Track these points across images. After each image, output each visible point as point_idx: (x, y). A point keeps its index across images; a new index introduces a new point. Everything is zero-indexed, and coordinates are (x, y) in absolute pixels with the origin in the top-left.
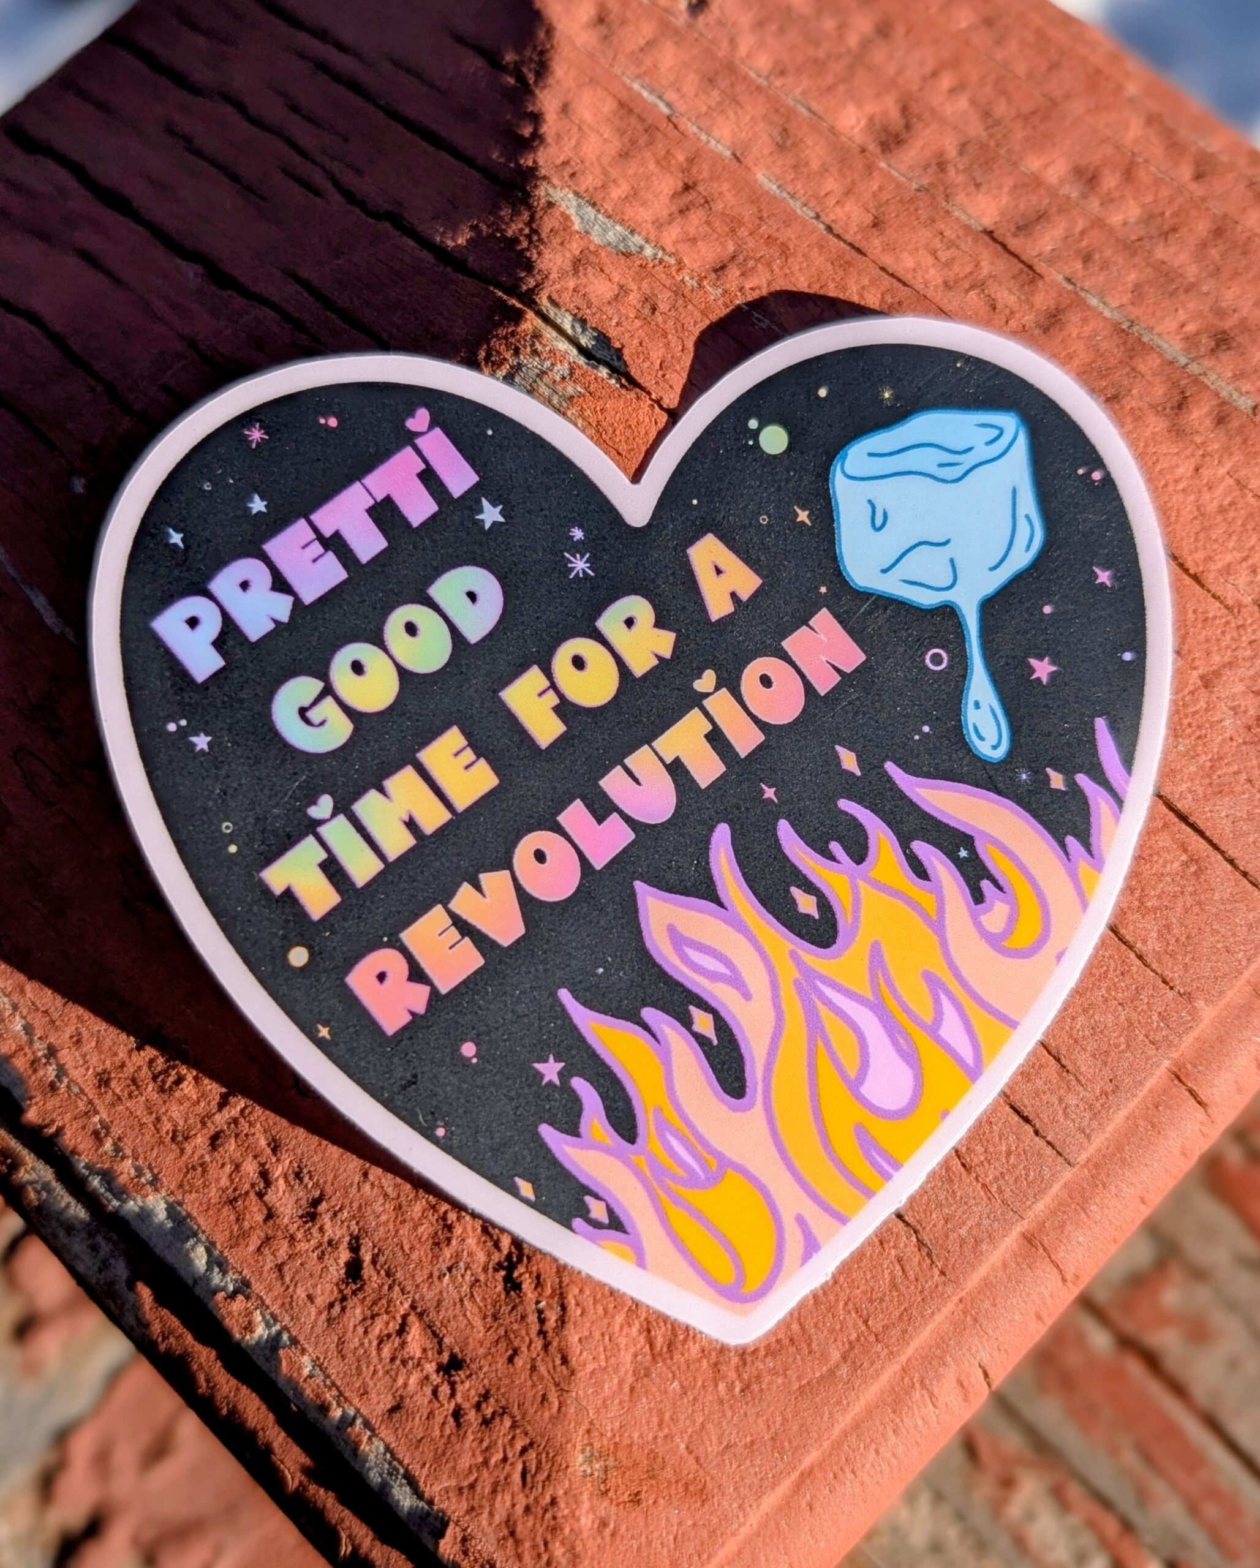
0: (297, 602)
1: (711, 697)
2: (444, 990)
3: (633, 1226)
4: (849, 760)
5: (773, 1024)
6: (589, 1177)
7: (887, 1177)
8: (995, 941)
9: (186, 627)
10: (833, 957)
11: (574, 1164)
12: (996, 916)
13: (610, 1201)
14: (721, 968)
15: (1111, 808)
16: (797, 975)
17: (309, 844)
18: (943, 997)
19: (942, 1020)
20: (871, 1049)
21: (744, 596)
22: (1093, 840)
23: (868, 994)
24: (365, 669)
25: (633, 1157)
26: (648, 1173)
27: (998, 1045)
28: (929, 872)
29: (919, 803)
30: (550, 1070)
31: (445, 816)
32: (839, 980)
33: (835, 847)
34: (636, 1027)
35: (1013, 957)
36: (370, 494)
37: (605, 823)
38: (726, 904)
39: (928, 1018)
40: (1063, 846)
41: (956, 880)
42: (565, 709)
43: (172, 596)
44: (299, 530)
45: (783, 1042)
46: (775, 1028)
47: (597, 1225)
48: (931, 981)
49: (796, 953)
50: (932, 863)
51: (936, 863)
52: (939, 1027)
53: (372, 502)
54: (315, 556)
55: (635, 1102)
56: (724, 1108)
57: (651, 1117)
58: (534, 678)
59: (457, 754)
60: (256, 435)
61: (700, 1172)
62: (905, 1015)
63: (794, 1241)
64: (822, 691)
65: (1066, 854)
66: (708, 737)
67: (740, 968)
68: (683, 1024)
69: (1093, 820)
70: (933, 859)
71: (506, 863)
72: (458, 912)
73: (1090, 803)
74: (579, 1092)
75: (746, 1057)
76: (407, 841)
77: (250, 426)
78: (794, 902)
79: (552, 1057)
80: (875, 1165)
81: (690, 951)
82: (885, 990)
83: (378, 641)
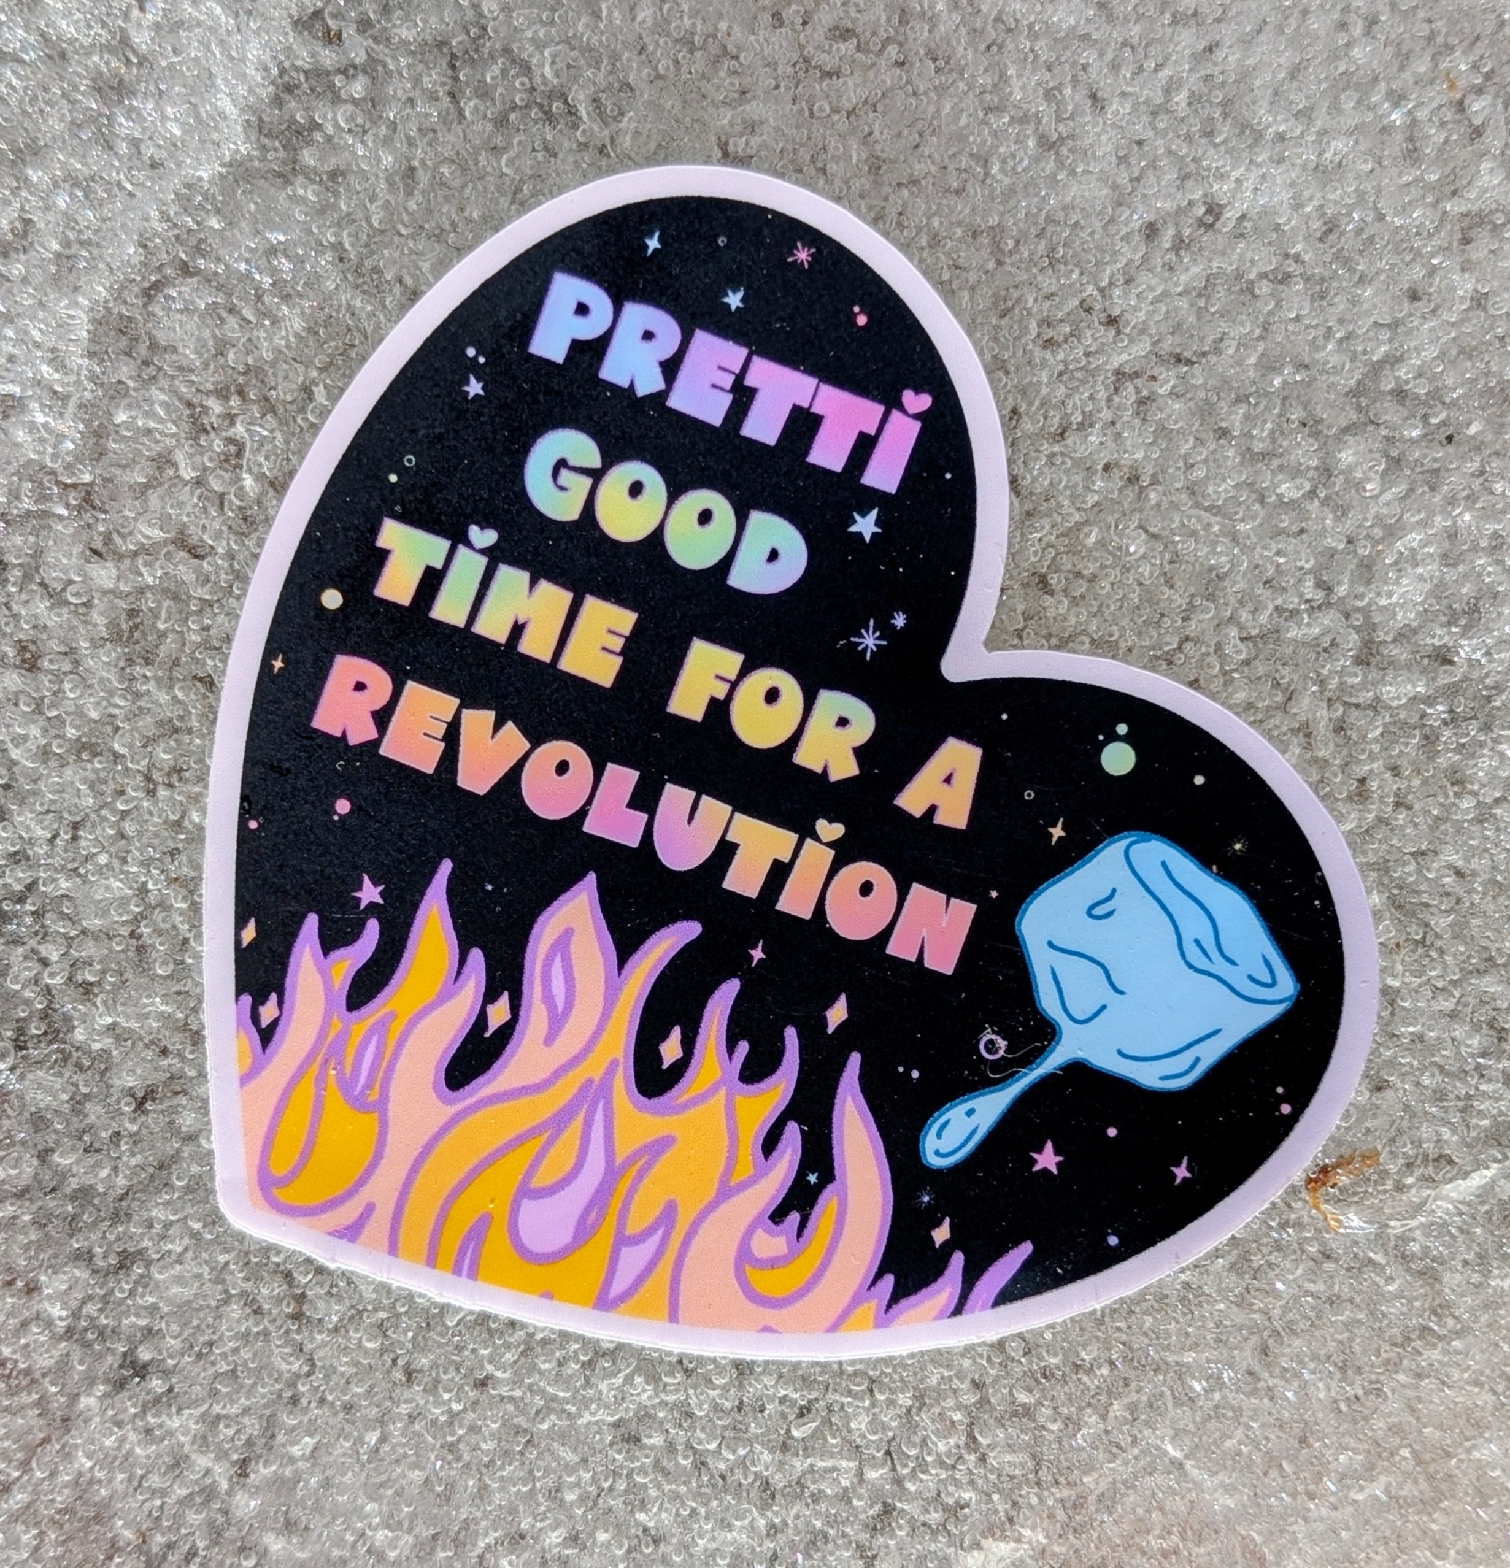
0: (662, 395)
1: (817, 844)
2: (382, 751)
3: (275, 1053)
4: (837, 1014)
5: (537, 1080)
6: (294, 987)
7: (457, 1270)
8: (744, 1256)
9: (574, 306)
10: (635, 1104)
11: (298, 965)
12: (771, 1243)
13: (283, 1018)
14: (560, 1002)
15: (947, 1305)
16: (597, 1079)
17: (445, 544)
18: (660, 1233)
19: (637, 1245)
20: (568, 1190)
21: (939, 819)
22: (904, 1302)
23: (619, 1160)
24: (640, 497)
25: (335, 1018)
26: (329, 1039)
27: (642, 1312)
28: (774, 1154)
29: (836, 1108)
30: (370, 893)
31: (546, 657)
32: (616, 1122)
33: (743, 1047)
34: (458, 951)
35: (739, 1282)
36: (813, 399)
37: (632, 811)
38: (624, 972)
39: (631, 1231)
40: (879, 1276)
41: (782, 1185)
42: (719, 709)
43: (594, 274)
44: (734, 354)
45: (525, 1099)
46: (534, 1085)
47: (255, 1018)
48: (669, 1212)
49: (617, 1067)
50: (784, 1152)
51: (787, 1157)
52: (627, 1245)
53: (806, 405)
54: (718, 383)
55: (387, 991)
56: (431, 1078)
57: (382, 1013)
58: (731, 661)
59: (611, 632)
60: (803, 255)
61: (359, 1088)
62: (620, 1205)
63: (348, 1213)
64: (890, 950)
65: (874, 1283)
66: (776, 863)
67: (571, 1020)
68: (486, 995)
69: (924, 1291)
70: (789, 1151)
71: (536, 739)
72: (463, 721)
73: (941, 1281)
74: (365, 932)
75: (491, 1072)
76: (500, 635)
77: (808, 244)
78: (665, 1036)
79: (382, 887)
80: (462, 1251)
81: (558, 963)
82: (631, 1173)
83: (674, 493)
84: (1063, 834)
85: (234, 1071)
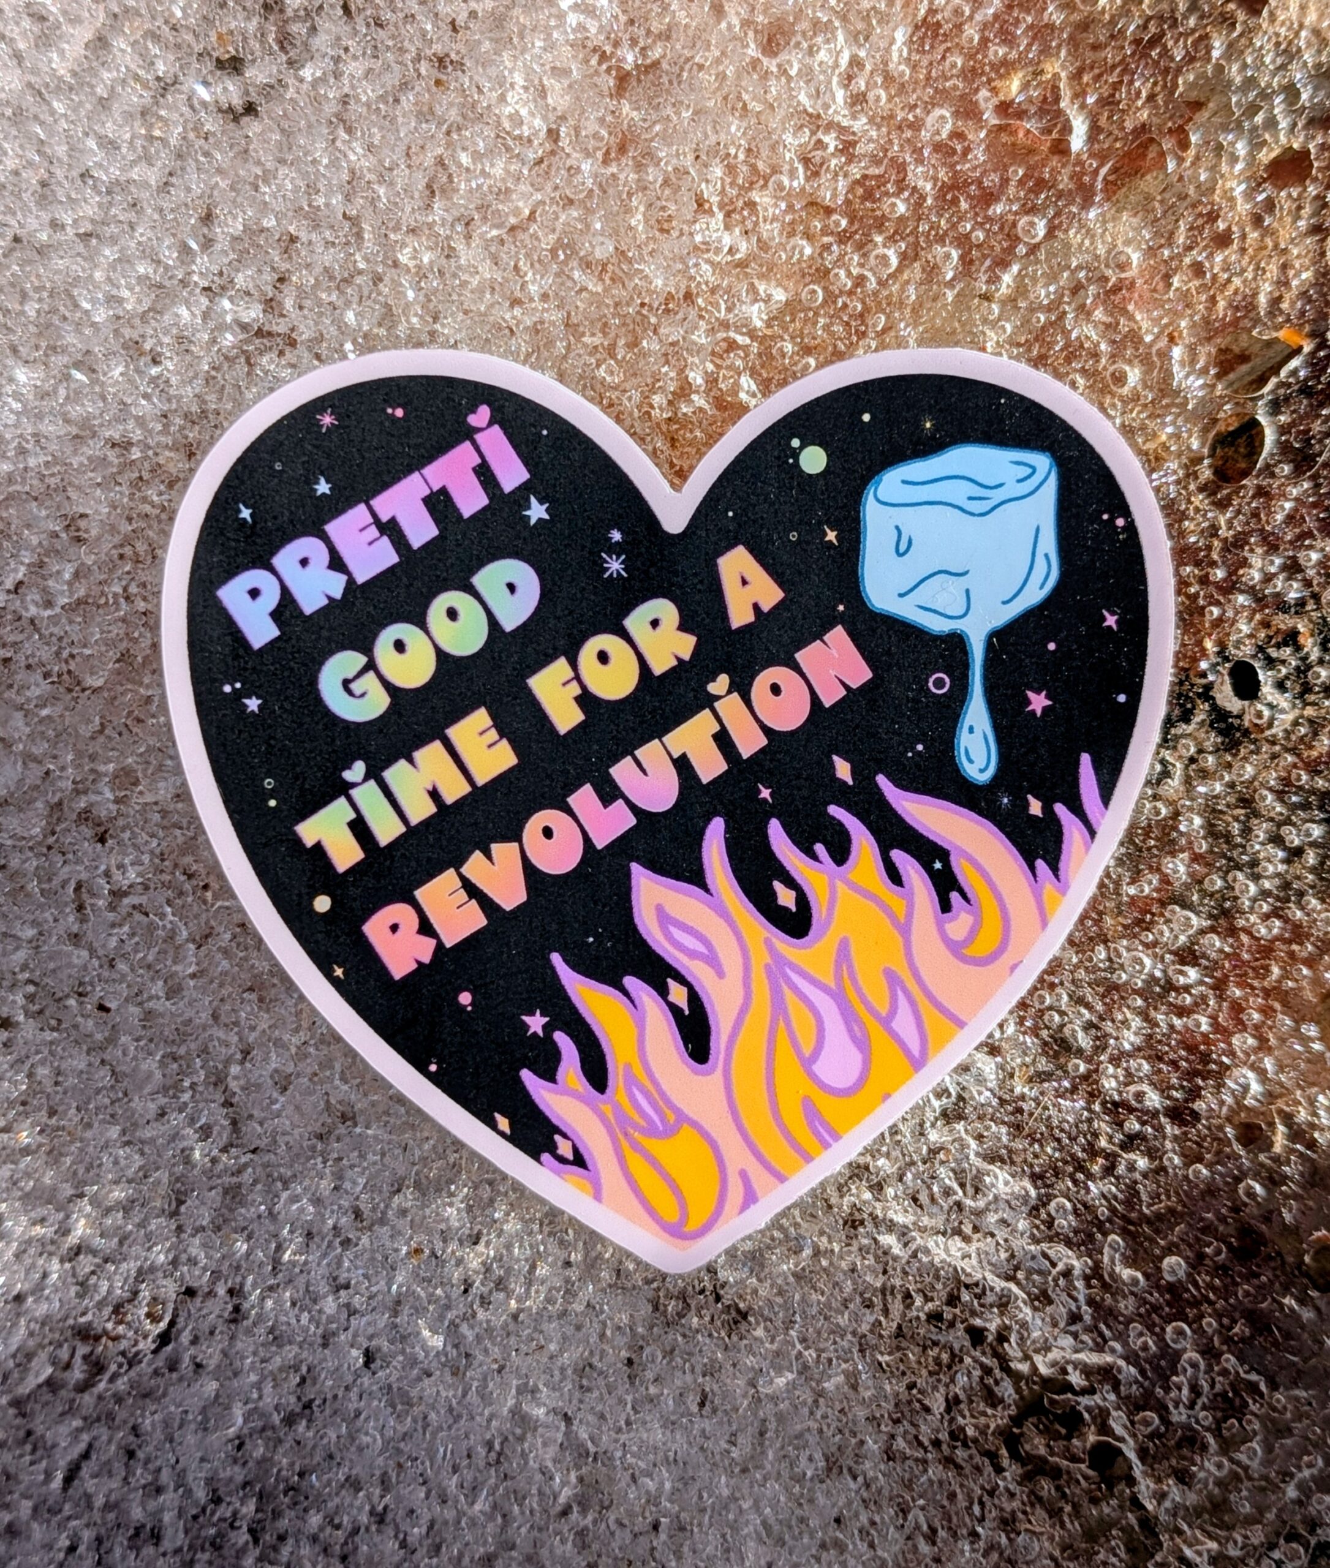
0: (351, 581)
1: (722, 700)
2: (448, 945)
3: (594, 1163)
4: (843, 770)
5: (741, 1001)
6: (561, 1119)
7: (826, 1146)
8: (956, 948)
10: (803, 947)
11: (548, 1105)
12: (959, 924)
13: (576, 1142)
14: (700, 948)
15: (1083, 837)
16: (768, 960)
17: (342, 801)
18: (899, 994)
19: (896, 1013)
20: (827, 1033)
21: (766, 607)
22: (1061, 865)
23: (832, 984)
24: (407, 647)
25: (601, 1106)
26: (612, 1120)
27: (943, 1042)
28: (903, 880)
29: (903, 816)
30: (536, 1023)
31: (467, 789)
32: (807, 969)
33: (819, 848)
34: (617, 992)
35: (969, 964)
36: (427, 484)
37: (610, 808)
38: (712, 891)
39: (884, 1011)
40: (1032, 868)
41: (928, 888)
42: (586, 700)
43: (237, 568)
44: (359, 514)
45: (748, 1018)
46: (742, 1005)
47: (562, 1160)
48: (891, 977)
49: (771, 942)
50: (907, 872)
51: (912, 872)
52: (891, 1021)
53: (428, 492)
54: (370, 539)
55: (608, 1059)
56: (688, 1071)
57: (621, 1072)
58: (560, 667)
59: (482, 733)
60: (327, 420)
61: (659, 1124)
62: (862, 1006)
63: (736, 1191)
64: (827, 703)
65: (1034, 875)
66: (715, 737)
67: (718, 950)
68: (659, 994)
69: (1063, 846)
70: (909, 868)
71: (515, 835)
72: (468, 876)
73: (1064, 830)
74: (560, 1044)
75: (712, 1028)
76: (428, 809)
77: (322, 411)
78: (774, 895)
79: (538, 1012)
80: (817, 1134)
81: (674, 930)
82: (847, 983)
83: (421, 623)
84: (835, 533)
85: (587, 1200)
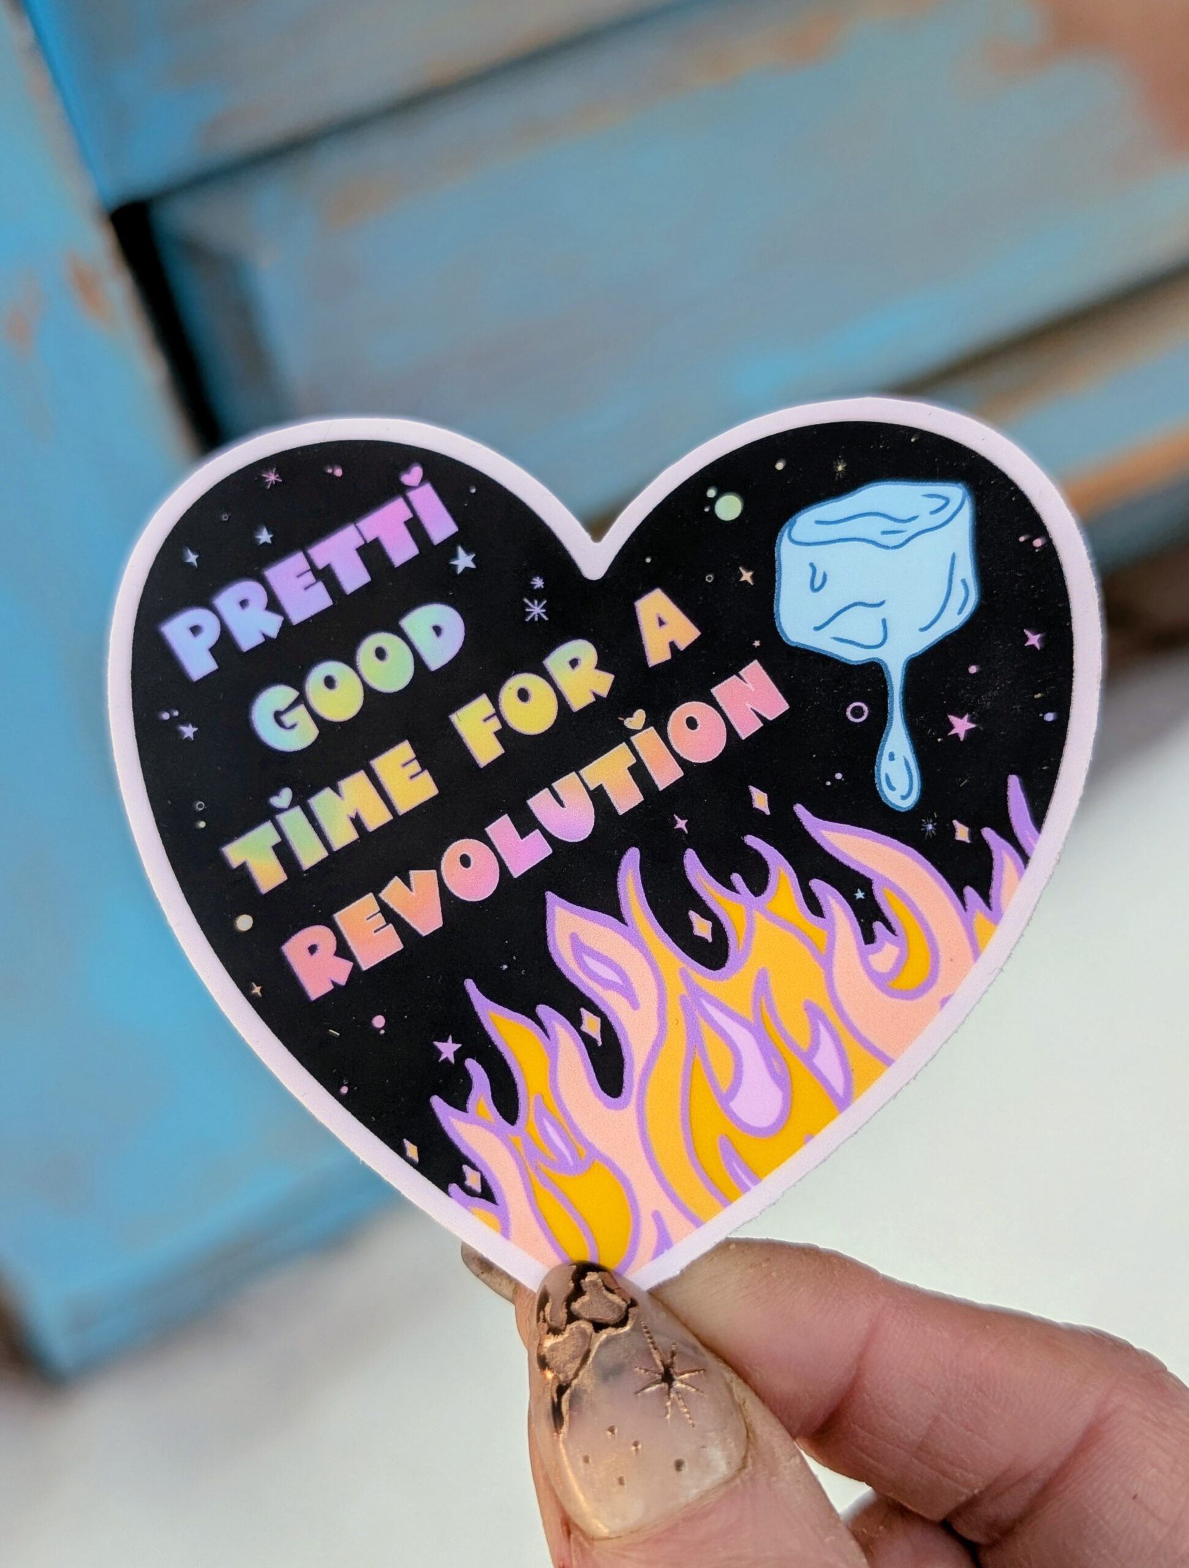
0: (286, 624)
1: (639, 734)
2: (364, 968)
3: (503, 1198)
4: (760, 800)
5: (656, 1033)
6: (470, 1149)
7: (745, 1189)
8: (881, 981)
10: (721, 978)
11: (458, 1136)
12: (885, 955)
13: (484, 1173)
14: (614, 978)
15: (1015, 863)
16: (684, 992)
17: (267, 828)
18: (822, 1027)
19: (818, 1049)
20: (745, 1068)
22: (993, 892)
23: (750, 1018)
24: (337, 684)
25: (511, 1138)
26: (523, 1153)
27: (870, 1080)
28: (824, 909)
29: (822, 844)
31: (387, 817)
32: (724, 1002)
33: (736, 878)
34: (530, 1021)
35: (897, 997)
36: (362, 536)
37: (527, 838)
38: (627, 920)
39: (805, 1046)
40: (961, 896)
41: (850, 919)
42: (506, 734)
43: (181, 607)
44: (296, 562)
45: (663, 1050)
46: (658, 1037)
47: (470, 1192)
48: (813, 1012)
49: (686, 972)
50: (828, 901)
51: (832, 902)
52: (814, 1056)
53: (362, 543)
54: (307, 585)
55: (520, 1088)
56: (600, 1104)
57: (532, 1102)
58: (482, 705)
59: (405, 765)
60: (272, 477)
61: (570, 1159)
62: (782, 1040)
63: (649, 1235)
65: (964, 903)
66: (632, 770)
67: (632, 980)
68: (572, 1023)
69: (995, 873)
70: (830, 898)
71: (433, 862)
72: (386, 901)
73: (994, 856)
74: (471, 1072)
75: (627, 1060)
76: (351, 835)
77: (268, 470)
78: (689, 925)
79: (450, 1038)
80: (734, 1175)
81: (588, 960)
82: (766, 1014)
83: (350, 661)
84: (751, 573)
85: (495, 1236)
